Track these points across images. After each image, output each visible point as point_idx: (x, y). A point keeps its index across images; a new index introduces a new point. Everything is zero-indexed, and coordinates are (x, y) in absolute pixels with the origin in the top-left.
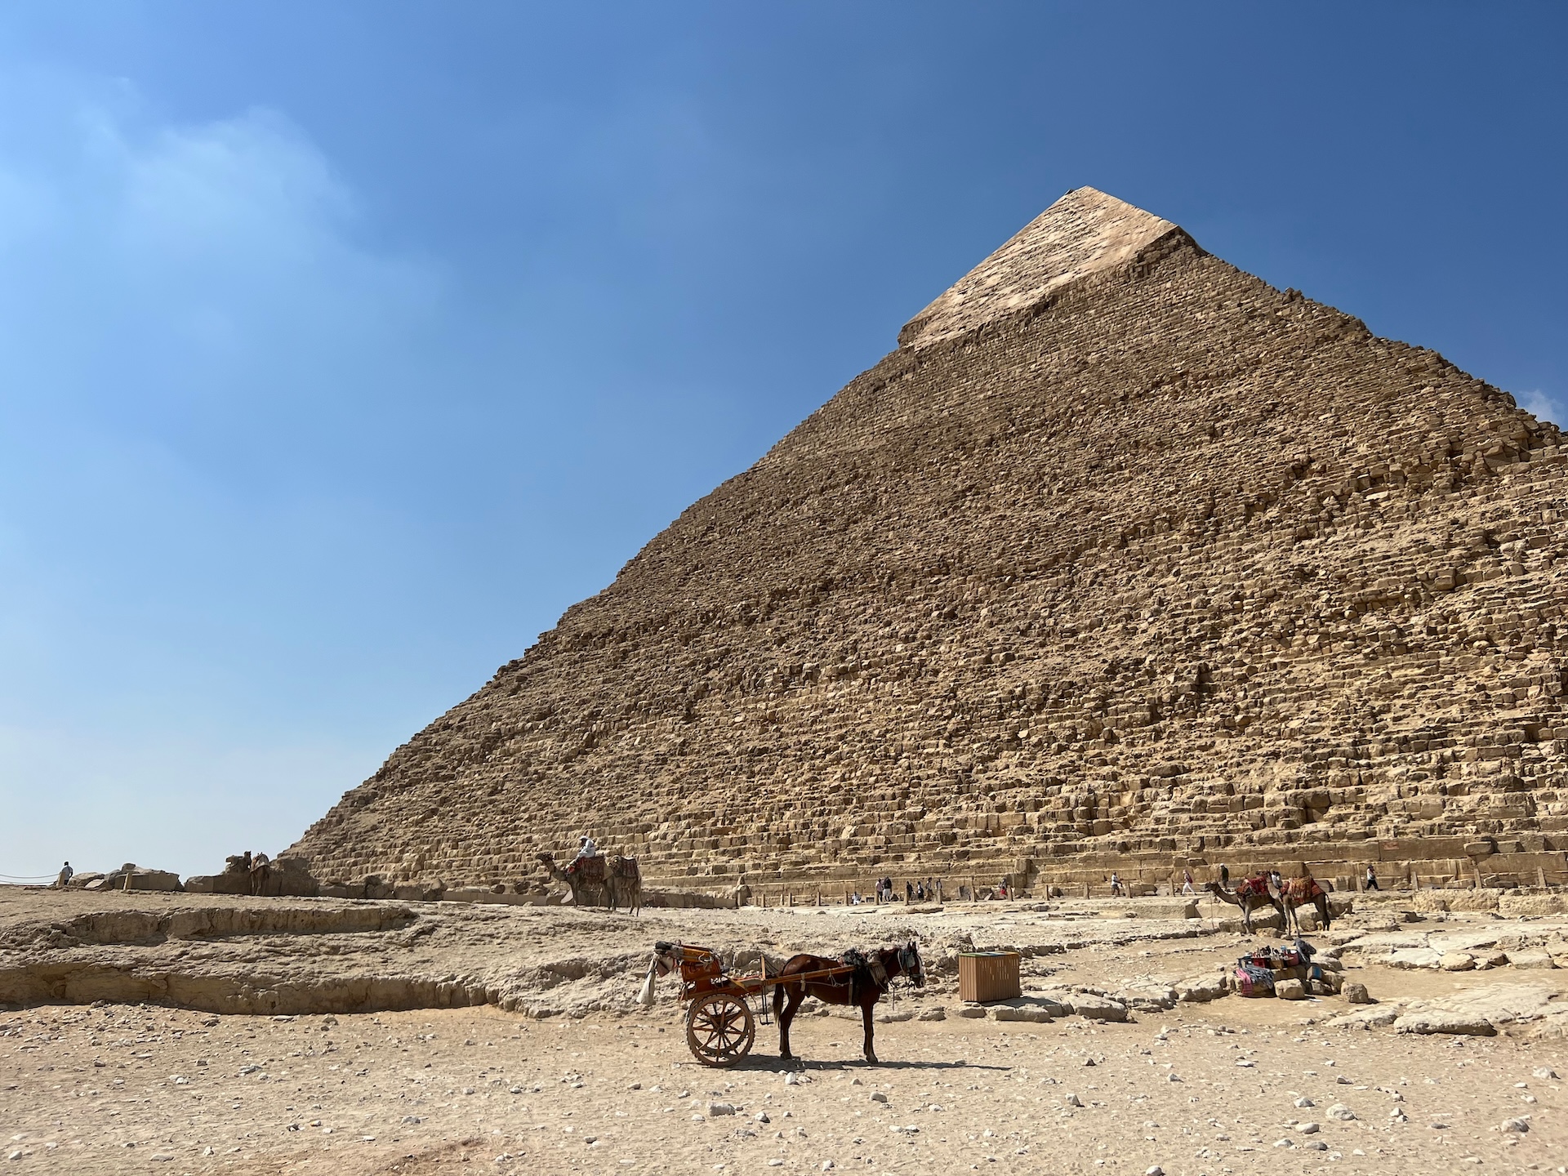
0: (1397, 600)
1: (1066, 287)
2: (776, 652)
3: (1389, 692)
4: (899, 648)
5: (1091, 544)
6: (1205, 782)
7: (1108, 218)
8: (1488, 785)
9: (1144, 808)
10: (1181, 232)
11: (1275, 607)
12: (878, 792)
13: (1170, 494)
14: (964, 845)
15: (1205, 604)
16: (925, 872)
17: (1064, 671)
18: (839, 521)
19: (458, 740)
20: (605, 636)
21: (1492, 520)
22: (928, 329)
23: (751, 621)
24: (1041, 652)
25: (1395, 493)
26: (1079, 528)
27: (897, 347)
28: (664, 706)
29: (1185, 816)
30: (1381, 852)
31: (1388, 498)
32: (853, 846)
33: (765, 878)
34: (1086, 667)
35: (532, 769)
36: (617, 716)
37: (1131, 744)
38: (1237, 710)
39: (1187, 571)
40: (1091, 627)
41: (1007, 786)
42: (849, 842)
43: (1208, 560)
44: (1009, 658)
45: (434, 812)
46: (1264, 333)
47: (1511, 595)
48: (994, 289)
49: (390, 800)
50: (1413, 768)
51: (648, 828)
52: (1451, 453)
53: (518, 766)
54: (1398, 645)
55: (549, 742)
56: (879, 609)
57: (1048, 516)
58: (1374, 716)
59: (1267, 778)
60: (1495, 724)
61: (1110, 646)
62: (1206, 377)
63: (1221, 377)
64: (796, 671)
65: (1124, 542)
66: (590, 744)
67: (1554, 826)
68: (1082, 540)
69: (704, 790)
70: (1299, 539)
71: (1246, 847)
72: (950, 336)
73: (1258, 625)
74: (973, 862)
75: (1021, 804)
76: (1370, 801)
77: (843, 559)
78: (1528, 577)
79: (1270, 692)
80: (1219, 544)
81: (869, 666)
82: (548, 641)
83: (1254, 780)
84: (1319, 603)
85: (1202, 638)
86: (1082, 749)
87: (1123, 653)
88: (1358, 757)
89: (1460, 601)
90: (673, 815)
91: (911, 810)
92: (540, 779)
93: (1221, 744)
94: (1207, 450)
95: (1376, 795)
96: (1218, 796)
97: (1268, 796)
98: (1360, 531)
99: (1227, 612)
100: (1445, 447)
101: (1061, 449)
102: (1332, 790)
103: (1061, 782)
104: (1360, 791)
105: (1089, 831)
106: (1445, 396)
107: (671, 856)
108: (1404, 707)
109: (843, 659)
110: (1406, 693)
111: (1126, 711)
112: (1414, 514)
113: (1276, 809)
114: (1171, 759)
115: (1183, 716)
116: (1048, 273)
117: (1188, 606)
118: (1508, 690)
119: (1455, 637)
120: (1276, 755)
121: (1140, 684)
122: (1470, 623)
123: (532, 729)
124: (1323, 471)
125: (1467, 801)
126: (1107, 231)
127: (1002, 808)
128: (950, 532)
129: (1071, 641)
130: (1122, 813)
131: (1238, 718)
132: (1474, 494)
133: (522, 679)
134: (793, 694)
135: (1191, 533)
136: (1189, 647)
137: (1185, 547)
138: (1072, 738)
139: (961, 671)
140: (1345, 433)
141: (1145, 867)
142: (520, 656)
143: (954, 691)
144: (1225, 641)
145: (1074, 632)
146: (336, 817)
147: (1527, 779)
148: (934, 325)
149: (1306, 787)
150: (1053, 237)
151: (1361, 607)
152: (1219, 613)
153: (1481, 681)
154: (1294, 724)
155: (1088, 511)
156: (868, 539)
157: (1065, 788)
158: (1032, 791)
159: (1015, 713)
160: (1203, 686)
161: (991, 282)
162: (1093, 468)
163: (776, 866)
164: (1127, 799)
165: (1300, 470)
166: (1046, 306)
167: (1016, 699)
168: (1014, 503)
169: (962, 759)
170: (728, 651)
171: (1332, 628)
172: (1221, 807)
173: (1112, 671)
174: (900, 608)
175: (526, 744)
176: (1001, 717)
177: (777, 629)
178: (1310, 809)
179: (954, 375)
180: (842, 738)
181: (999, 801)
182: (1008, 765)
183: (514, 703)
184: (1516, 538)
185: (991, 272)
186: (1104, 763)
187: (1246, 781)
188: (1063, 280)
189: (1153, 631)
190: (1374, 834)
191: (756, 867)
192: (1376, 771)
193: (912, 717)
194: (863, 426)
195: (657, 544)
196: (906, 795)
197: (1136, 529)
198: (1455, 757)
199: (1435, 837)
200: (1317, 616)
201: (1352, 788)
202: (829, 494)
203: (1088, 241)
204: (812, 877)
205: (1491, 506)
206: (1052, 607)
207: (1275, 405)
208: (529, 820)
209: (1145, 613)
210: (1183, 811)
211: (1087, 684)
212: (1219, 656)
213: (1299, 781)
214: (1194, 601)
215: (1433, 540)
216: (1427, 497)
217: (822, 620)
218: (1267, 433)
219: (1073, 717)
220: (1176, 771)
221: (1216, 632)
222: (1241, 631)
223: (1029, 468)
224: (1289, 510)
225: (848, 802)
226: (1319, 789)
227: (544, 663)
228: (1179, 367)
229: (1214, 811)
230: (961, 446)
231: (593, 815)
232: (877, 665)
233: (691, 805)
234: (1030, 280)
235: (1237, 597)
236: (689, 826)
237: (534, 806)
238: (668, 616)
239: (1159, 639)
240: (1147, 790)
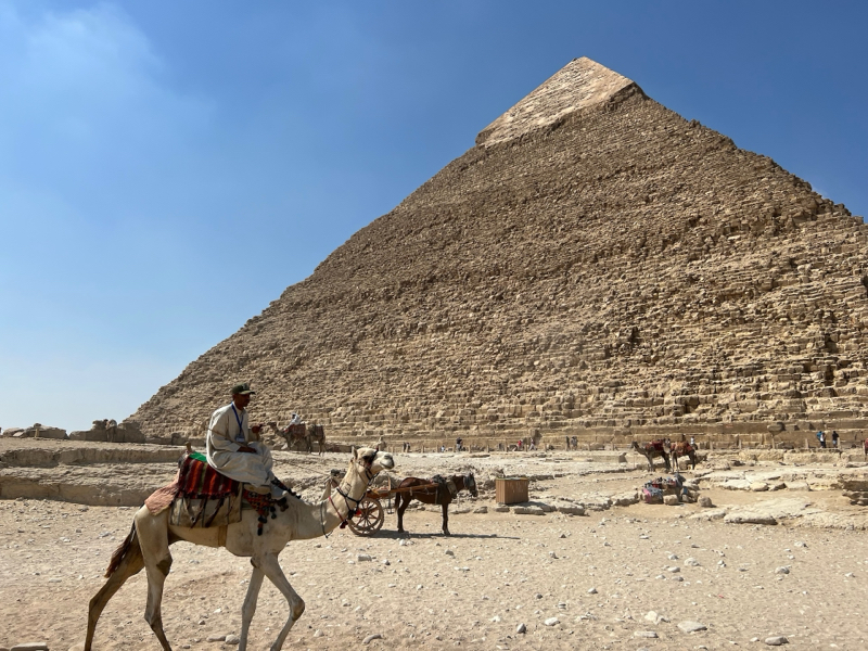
0: (741, 295)
1: (570, 115)
2: (403, 315)
3: (733, 344)
4: (471, 315)
5: (578, 260)
6: (633, 390)
7: (596, 75)
8: (782, 395)
9: (600, 404)
10: (636, 86)
11: (676, 297)
12: (457, 393)
13: (622, 234)
14: (502, 421)
15: (638, 294)
16: (481, 436)
17: (560, 330)
18: (440, 244)
19: (224, 359)
20: (307, 304)
21: (794, 252)
22: (492, 135)
23: (389, 298)
24: (548, 319)
25: (744, 236)
26: (572, 251)
27: (475, 145)
28: (340, 344)
29: (621, 409)
30: (724, 430)
31: (739, 239)
32: (442, 421)
33: (394, 437)
34: (571, 328)
35: (266, 376)
36: (314, 349)
37: (594, 369)
38: (652, 352)
39: (629, 276)
40: (576, 306)
41: (527, 391)
42: (440, 419)
43: (641, 270)
44: (531, 322)
45: (211, 399)
46: (678, 145)
47: (801, 293)
48: (530, 114)
49: (185, 392)
50: (744, 385)
51: (331, 410)
52: (775, 215)
53: (258, 375)
54: (740, 319)
55: (275, 362)
56: (460, 293)
57: (555, 244)
58: (725, 357)
59: (666, 389)
60: (788, 363)
61: (586, 316)
62: (645, 168)
63: (653, 169)
64: (413, 327)
65: (596, 260)
66: (299, 364)
67: (816, 417)
68: (573, 258)
69: (362, 390)
70: (691, 260)
71: (653, 426)
72: (505, 140)
73: (666, 307)
74: (507, 431)
75: (534, 400)
76: (720, 402)
77: (441, 265)
78: (811, 284)
79: (670, 343)
80: (647, 262)
81: (454, 325)
82: (275, 306)
83: (660, 390)
84: (699, 295)
85: (635, 313)
86: (568, 372)
87: (592, 320)
88: (715, 378)
89: (774, 296)
90: (344, 403)
91: (474, 402)
92: (270, 382)
93: (643, 371)
94: (644, 210)
95: (723, 399)
96: (640, 398)
97: (666, 399)
98: (724, 257)
99: (650, 299)
100: (772, 211)
101: (564, 207)
102: (701, 396)
103: (555, 389)
104: (715, 397)
105: (569, 416)
106: (773, 183)
107: (343, 425)
108: (741, 352)
109: (440, 321)
110: (742, 345)
111: (592, 352)
112: (753, 248)
113: (670, 405)
114: (615, 378)
115: (623, 355)
116: (561, 106)
117: (629, 295)
118: (796, 345)
119: (770, 316)
120: (671, 377)
121: (601, 337)
122: (779, 308)
123: (266, 354)
124: (705, 223)
125: (770, 403)
126: (594, 83)
127: (523, 403)
128: (501, 252)
129: (564, 313)
130: (588, 406)
131: (652, 357)
132: (786, 238)
133: (261, 327)
134: (412, 339)
135: (632, 255)
136: (628, 318)
137: (629, 263)
138: (563, 366)
139: (504, 328)
140: (719, 202)
141: (598, 435)
142: (259, 314)
143: (500, 339)
144: (648, 315)
145: (566, 309)
146: (155, 401)
147: (803, 392)
148: (496, 133)
149: (687, 394)
150: (564, 86)
151: (722, 298)
152: (645, 299)
153: (782, 339)
154: (682, 361)
155: (577, 241)
156: (456, 254)
157: (558, 392)
158: (540, 394)
159: (532, 352)
160: (635, 339)
161: (528, 110)
162: (581, 218)
163: (400, 431)
164: (591, 399)
165: (693, 222)
166: (559, 125)
167: (533, 344)
168: (537, 236)
169: (503, 376)
170: (376, 314)
171: (706, 309)
172: (641, 404)
173: (586, 330)
174: (472, 294)
175: (263, 363)
176: (525, 353)
177: (404, 303)
178: (688, 406)
179: (506, 162)
180: (438, 363)
181: (522, 398)
182: (527, 379)
183: (255, 339)
184: (806, 262)
185: (529, 104)
186: (579, 379)
187: (655, 390)
188: (569, 110)
189: (609, 308)
190: (721, 420)
191: (389, 431)
192: (724, 386)
193: (476, 352)
194: (455, 189)
195: (338, 254)
196: (472, 394)
197: (603, 252)
198: (766, 380)
199: (753, 422)
200: (698, 303)
201: (711, 395)
202: (435, 228)
203: (584, 88)
204: (420, 437)
205: (794, 245)
206: (555, 294)
207: (682, 185)
208: (265, 404)
209: (605, 299)
210: (620, 406)
211: (572, 337)
212: (644, 323)
213: (683, 391)
214: (632, 293)
215: (762, 262)
216: (760, 239)
217: (429, 299)
218: (677, 201)
219: (563, 354)
220: (618, 384)
221: (643, 310)
222: (657, 310)
223: (546, 217)
224: (686, 244)
225: (440, 398)
226: (694, 396)
227: (272, 318)
228: (630, 162)
229: (637, 406)
230: (509, 203)
231: (300, 402)
232: (459, 324)
233: (354, 398)
234: (550, 110)
235: (655, 291)
236: (353, 409)
237: (267, 397)
238: (343, 294)
239: (612, 313)
240: (602, 395)
